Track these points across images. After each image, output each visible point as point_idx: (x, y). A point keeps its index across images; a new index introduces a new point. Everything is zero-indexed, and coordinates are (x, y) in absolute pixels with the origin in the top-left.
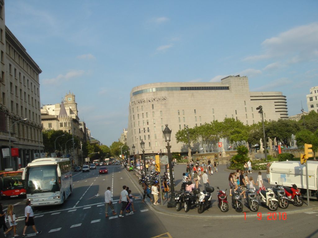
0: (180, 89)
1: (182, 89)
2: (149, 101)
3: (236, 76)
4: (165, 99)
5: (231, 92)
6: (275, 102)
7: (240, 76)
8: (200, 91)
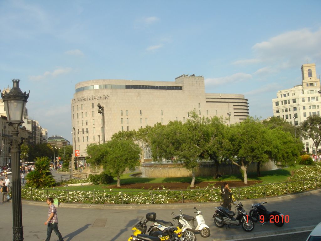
0: (125, 87)
1: (128, 87)
2: (90, 100)
3: (191, 76)
4: (107, 98)
5: (184, 93)
6: (234, 106)
7: (196, 75)
8: (148, 91)
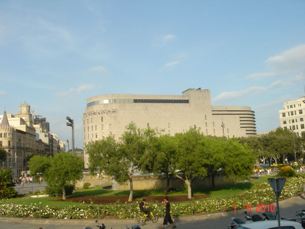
0: (133, 101)
1: (136, 101)
2: (99, 114)
3: (197, 90)
4: (116, 112)
5: (191, 106)
6: (240, 117)
7: (202, 89)
8: (155, 104)
